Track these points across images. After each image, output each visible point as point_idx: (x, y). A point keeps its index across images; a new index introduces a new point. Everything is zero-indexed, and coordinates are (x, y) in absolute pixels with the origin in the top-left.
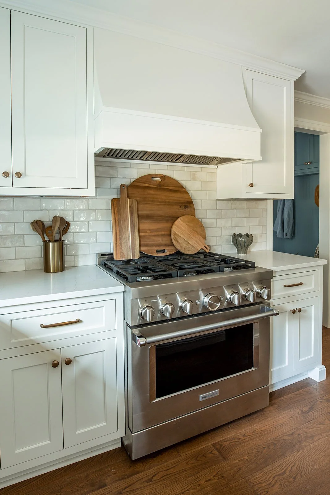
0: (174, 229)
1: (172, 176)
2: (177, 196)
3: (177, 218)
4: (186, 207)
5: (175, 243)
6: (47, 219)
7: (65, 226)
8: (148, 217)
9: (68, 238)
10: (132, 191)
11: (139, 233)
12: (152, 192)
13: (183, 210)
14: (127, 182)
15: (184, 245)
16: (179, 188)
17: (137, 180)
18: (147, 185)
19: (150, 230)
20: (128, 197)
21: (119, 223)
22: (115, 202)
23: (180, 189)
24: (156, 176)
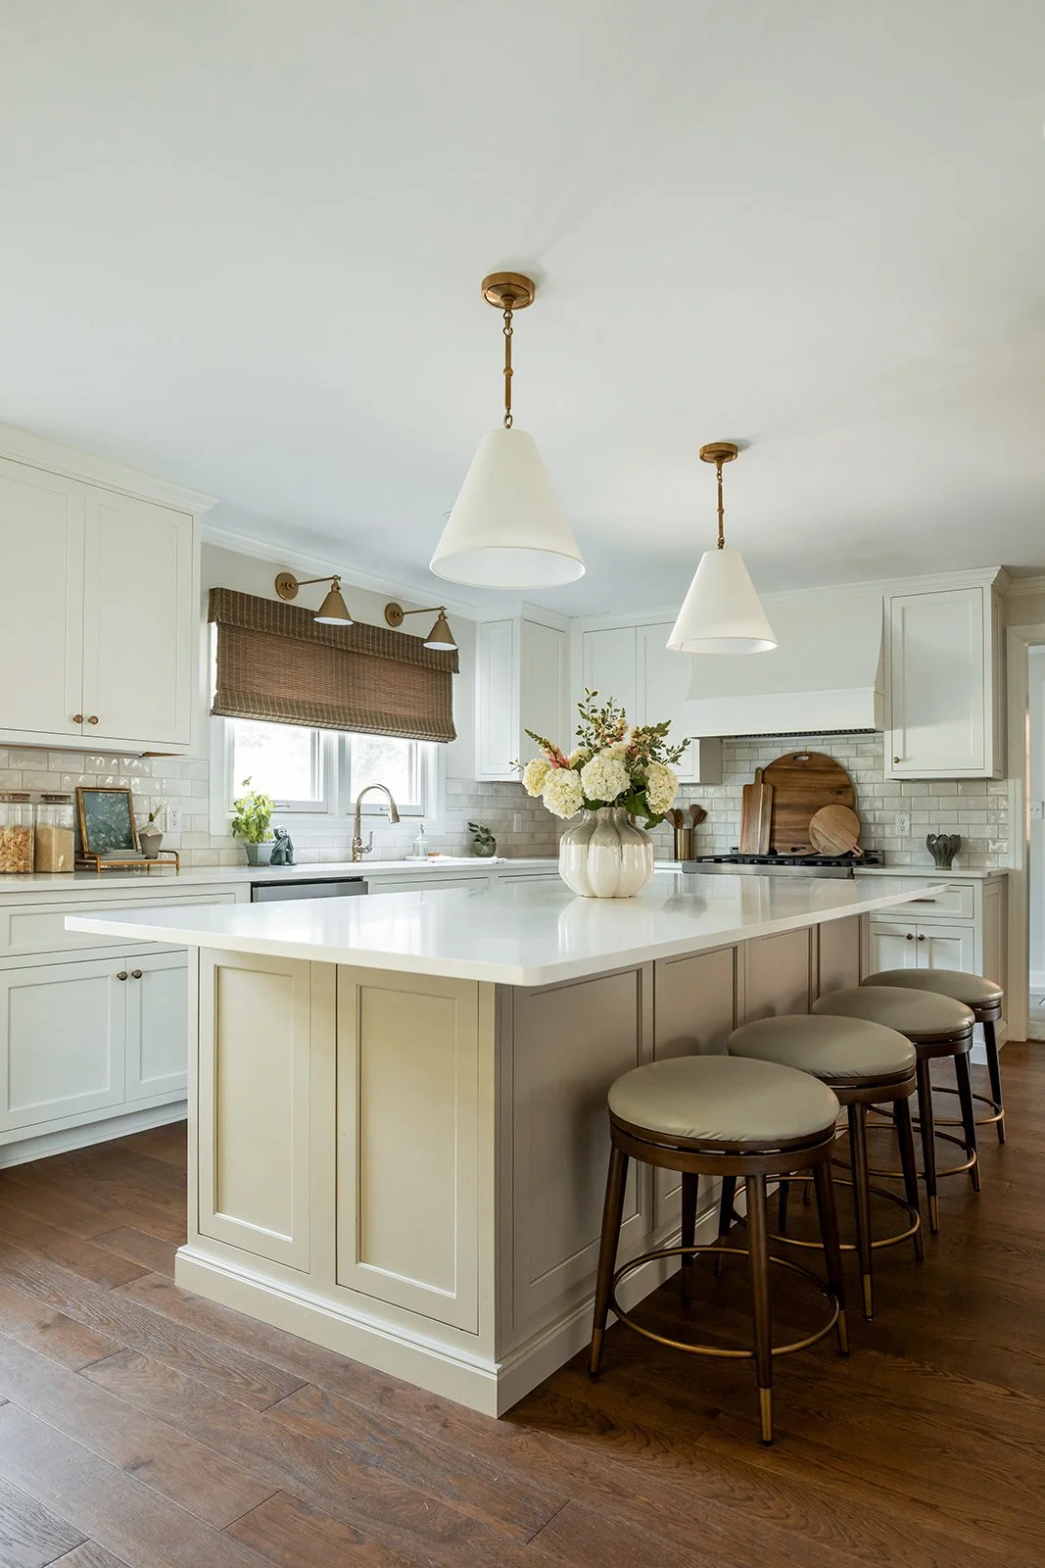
0: (814, 823)
1: (828, 753)
2: (829, 779)
3: (821, 807)
4: (839, 793)
5: (812, 840)
6: (685, 806)
7: (700, 815)
8: (784, 807)
9: (705, 828)
10: (769, 777)
11: (773, 823)
12: (794, 775)
13: (833, 797)
14: (764, 764)
15: (823, 842)
16: (832, 767)
17: (776, 762)
18: (787, 767)
19: (785, 822)
20: (763, 782)
21: (749, 811)
22: (747, 789)
23: (832, 769)
24: (801, 754)
